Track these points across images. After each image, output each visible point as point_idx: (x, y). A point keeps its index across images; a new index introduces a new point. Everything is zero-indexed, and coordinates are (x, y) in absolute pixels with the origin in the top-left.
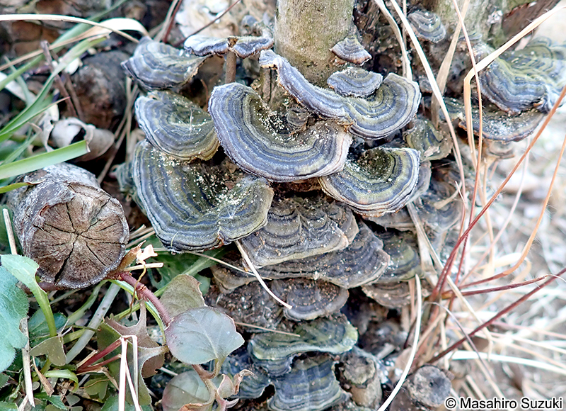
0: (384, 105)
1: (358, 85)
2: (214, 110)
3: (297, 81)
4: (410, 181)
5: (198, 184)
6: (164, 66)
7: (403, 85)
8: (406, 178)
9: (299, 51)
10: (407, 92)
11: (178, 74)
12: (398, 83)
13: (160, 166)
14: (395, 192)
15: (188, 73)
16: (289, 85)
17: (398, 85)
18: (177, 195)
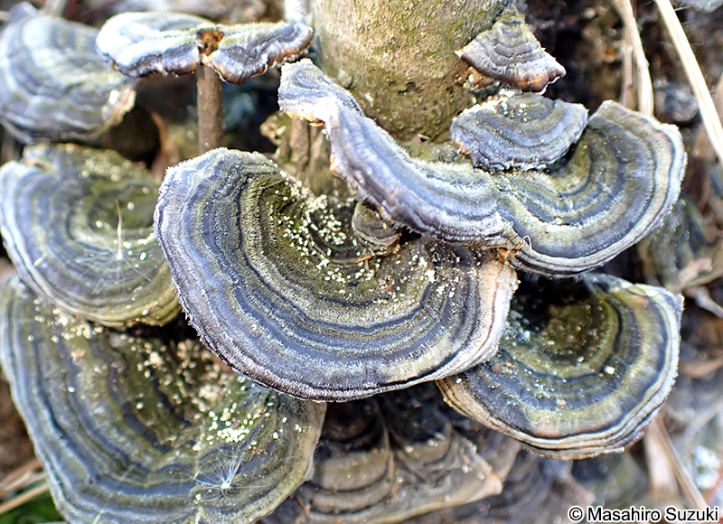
0: (595, 188)
1: (529, 143)
2: (168, 235)
3: (380, 163)
4: (662, 376)
5: (147, 374)
6: (56, 88)
7: (642, 135)
8: (651, 370)
9: (378, 58)
10: (653, 153)
11: (88, 108)
12: (629, 128)
13: (55, 339)
14: (627, 407)
15: (111, 107)
16: (358, 174)
17: (629, 134)
18: (100, 410)
